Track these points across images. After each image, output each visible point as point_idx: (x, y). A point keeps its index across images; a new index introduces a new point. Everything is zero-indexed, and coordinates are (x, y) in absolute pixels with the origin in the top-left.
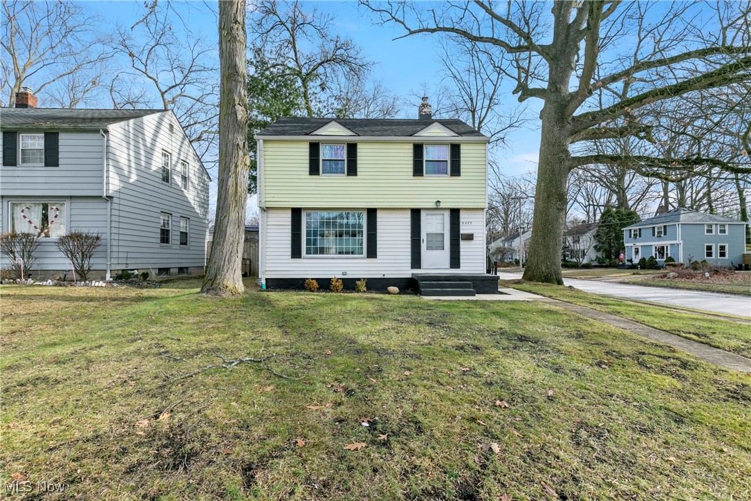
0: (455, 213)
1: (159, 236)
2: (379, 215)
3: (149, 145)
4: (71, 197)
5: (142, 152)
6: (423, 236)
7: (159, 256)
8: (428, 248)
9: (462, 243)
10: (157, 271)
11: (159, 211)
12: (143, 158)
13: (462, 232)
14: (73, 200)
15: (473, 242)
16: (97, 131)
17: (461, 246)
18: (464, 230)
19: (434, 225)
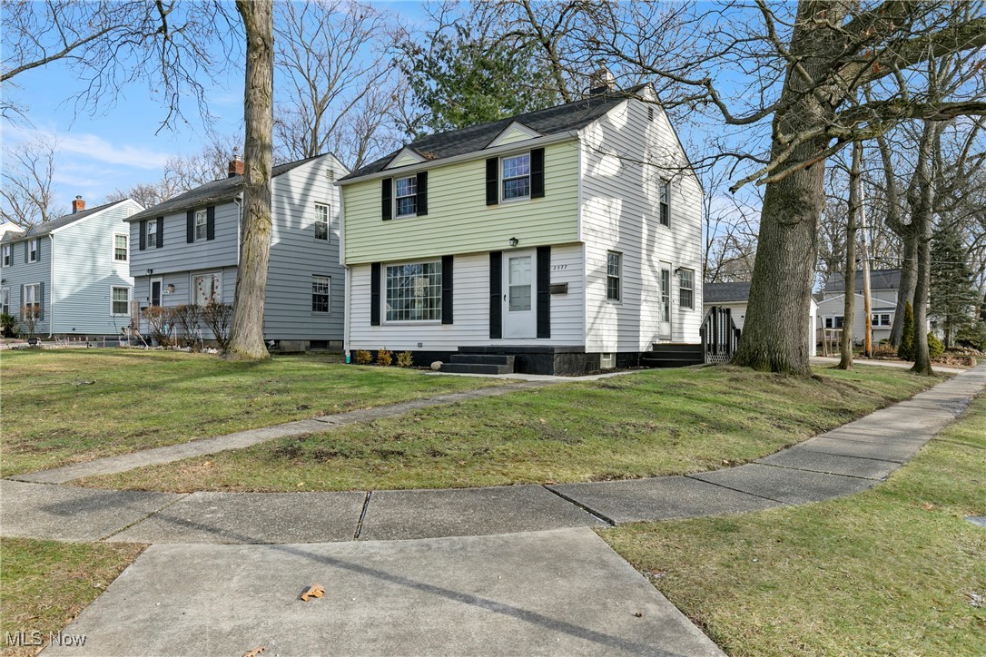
0: (544, 253)
1: (311, 303)
2: (457, 264)
3: (297, 202)
4: (224, 268)
5: (288, 212)
6: (505, 291)
7: (311, 326)
8: (512, 308)
9: (553, 297)
10: (308, 343)
11: (310, 274)
12: (289, 218)
13: (553, 281)
14: (225, 271)
15: (568, 297)
16: (232, 201)
17: (552, 304)
18: (555, 279)
19: (521, 273)
